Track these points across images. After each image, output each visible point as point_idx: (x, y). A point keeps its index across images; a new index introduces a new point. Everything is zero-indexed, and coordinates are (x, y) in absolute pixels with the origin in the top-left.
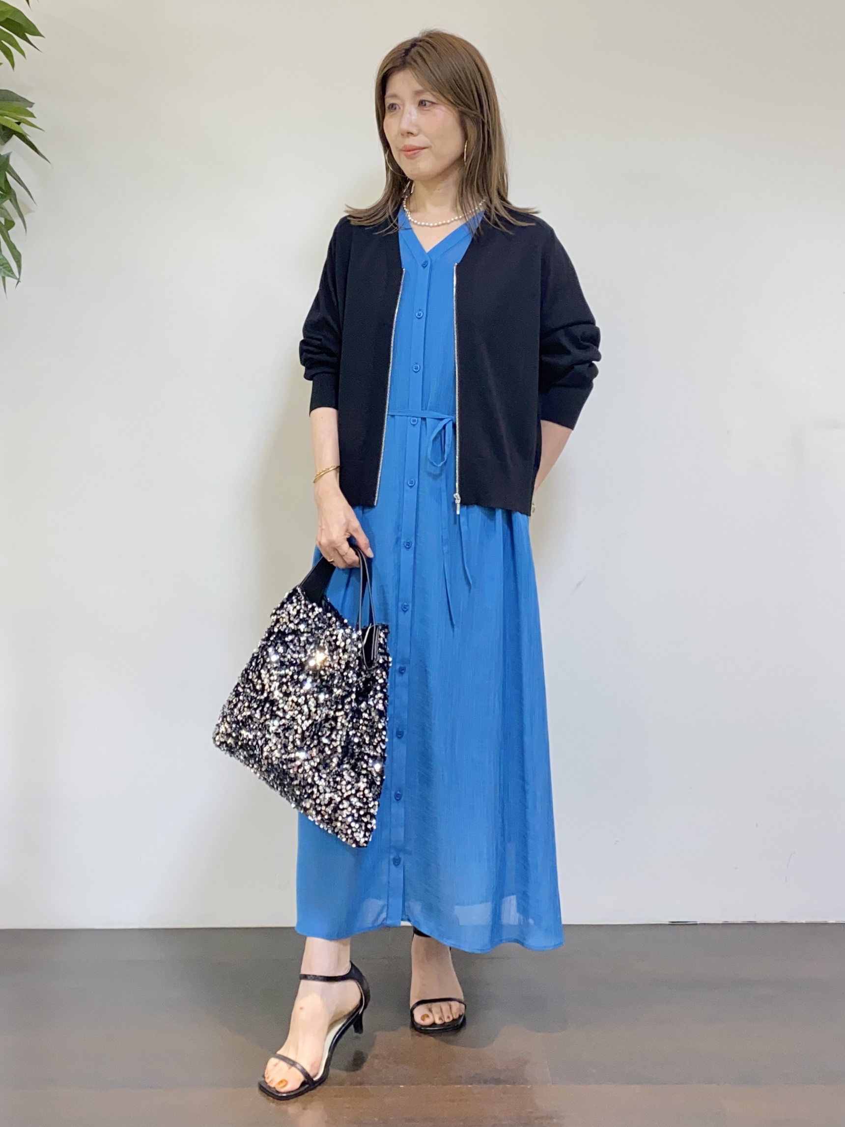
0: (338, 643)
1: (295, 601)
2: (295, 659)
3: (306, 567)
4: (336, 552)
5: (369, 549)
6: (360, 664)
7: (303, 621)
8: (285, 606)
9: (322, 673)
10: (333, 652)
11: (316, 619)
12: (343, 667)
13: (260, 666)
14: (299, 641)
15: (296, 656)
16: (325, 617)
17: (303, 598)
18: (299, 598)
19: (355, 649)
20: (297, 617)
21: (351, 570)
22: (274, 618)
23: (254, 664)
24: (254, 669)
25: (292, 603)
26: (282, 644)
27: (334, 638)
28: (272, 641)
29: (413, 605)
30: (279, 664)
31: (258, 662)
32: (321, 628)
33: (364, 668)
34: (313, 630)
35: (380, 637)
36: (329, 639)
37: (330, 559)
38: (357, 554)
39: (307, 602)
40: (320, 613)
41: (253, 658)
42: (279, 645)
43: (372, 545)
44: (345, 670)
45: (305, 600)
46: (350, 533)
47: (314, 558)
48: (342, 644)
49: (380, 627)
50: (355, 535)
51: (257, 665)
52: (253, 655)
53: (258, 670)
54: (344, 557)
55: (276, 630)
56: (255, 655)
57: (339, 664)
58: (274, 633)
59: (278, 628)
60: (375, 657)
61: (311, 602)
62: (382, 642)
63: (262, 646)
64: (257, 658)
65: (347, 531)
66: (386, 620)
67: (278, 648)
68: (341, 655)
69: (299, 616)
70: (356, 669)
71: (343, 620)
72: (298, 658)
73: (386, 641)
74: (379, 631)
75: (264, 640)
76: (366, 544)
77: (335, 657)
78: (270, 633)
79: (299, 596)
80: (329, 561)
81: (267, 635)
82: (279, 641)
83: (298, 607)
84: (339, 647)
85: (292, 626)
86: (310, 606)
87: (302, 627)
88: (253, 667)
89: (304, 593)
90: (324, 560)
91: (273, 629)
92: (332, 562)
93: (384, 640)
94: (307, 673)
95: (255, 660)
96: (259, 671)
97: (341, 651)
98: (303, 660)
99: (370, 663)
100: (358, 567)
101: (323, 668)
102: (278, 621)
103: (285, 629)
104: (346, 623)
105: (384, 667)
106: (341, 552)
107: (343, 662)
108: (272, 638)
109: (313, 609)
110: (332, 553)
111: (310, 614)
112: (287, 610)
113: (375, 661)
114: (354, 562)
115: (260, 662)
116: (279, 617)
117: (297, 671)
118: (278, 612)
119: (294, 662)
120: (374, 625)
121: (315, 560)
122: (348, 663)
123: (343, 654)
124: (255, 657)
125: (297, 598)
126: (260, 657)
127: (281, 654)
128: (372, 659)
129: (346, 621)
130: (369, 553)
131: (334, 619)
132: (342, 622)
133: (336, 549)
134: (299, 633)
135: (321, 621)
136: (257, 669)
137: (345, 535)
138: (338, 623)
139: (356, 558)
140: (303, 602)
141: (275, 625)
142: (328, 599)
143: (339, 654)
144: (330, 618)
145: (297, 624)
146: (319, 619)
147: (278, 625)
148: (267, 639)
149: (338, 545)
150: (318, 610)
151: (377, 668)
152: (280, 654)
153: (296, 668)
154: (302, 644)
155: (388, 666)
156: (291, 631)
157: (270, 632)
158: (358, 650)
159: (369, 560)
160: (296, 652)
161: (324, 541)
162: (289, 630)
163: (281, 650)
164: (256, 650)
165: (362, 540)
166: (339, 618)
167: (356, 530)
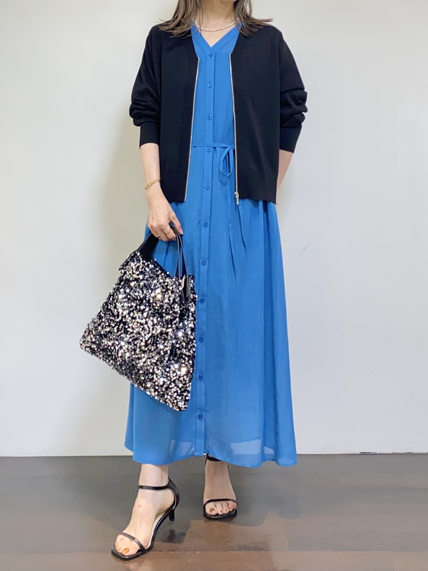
0: (168, 287)
1: (135, 260)
2: (137, 296)
3: (140, 240)
4: (162, 231)
5: (181, 229)
6: (180, 300)
7: (141, 273)
8: (129, 263)
9: (154, 304)
10: (165, 292)
11: (150, 272)
12: (172, 302)
13: (115, 301)
14: (139, 285)
15: (136, 294)
16: (155, 270)
17: (141, 259)
18: (138, 259)
19: (178, 291)
20: (138, 270)
21: (170, 242)
22: (123, 271)
23: (111, 299)
24: (111, 303)
25: (134, 261)
26: (128, 287)
27: (166, 284)
28: (122, 285)
30: (127, 299)
31: (114, 298)
32: (152, 277)
33: (184, 302)
34: (148, 279)
35: (191, 283)
36: (162, 284)
37: (157, 236)
38: (175, 233)
39: (144, 262)
40: (152, 268)
41: (110, 296)
42: (127, 287)
43: (182, 226)
44: (172, 304)
45: (143, 260)
46: (170, 220)
48: (171, 288)
50: (173, 221)
51: (113, 299)
52: (110, 293)
53: (114, 303)
54: (167, 235)
55: (124, 278)
56: (112, 294)
57: (169, 300)
58: (123, 280)
59: (126, 277)
60: (189, 295)
61: (147, 262)
62: (192, 286)
63: (116, 288)
64: (113, 295)
65: (169, 218)
67: (126, 289)
68: (170, 294)
69: (139, 270)
70: (179, 303)
72: (138, 295)
74: (191, 280)
75: (116, 285)
76: (180, 226)
77: (166, 296)
78: (121, 280)
79: (138, 258)
80: (156, 236)
81: (119, 282)
82: (127, 285)
83: (138, 264)
84: (169, 289)
85: (135, 276)
86: (146, 264)
87: (141, 277)
88: (111, 301)
89: (142, 256)
90: (152, 235)
91: (123, 278)
92: (158, 237)
93: (193, 285)
94: (145, 304)
95: (112, 297)
96: (115, 304)
97: (170, 292)
98: (142, 296)
99: (187, 299)
100: (175, 240)
101: (155, 302)
102: (125, 273)
103: (130, 278)
104: (169, 274)
106: (166, 232)
107: (171, 299)
108: (122, 284)
109: (148, 266)
110: (159, 232)
111: (147, 269)
112: (131, 266)
113: (189, 298)
114: (173, 238)
115: (115, 298)
116: (126, 271)
117: (138, 303)
118: (125, 267)
119: (136, 298)
120: (187, 276)
122: (174, 300)
123: (172, 294)
124: (112, 295)
125: (136, 259)
126: (115, 295)
127: (128, 293)
128: (187, 296)
129: (168, 273)
130: (181, 232)
131: (160, 272)
133: (162, 230)
134: (139, 280)
135: (152, 273)
136: (113, 302)
137: (168, 221)
138: (163, 274)
139: (174, 235)
140: (141, 262)
141: (124, 275)
143: (169, 294)
144: (157, 271)
145: (138, 275)
146: (152, 272)
147: (125, 276)
148: (119, 284)
149: (164, 228)
150: (151, 266)
151: (191, 302)
152: (127, 293)
153: (137, 302)
154: (141, 287)
155: (196, 301)
156: (134, 279)
157: (121, 279)
158: (180, 291)
159: (181, 236)
160: (137, 292)
161: (155, 225)
162: (133, 278)
163: (128, 291)
164: (112, 291)
165: (177, 224)
167: (174, 218)
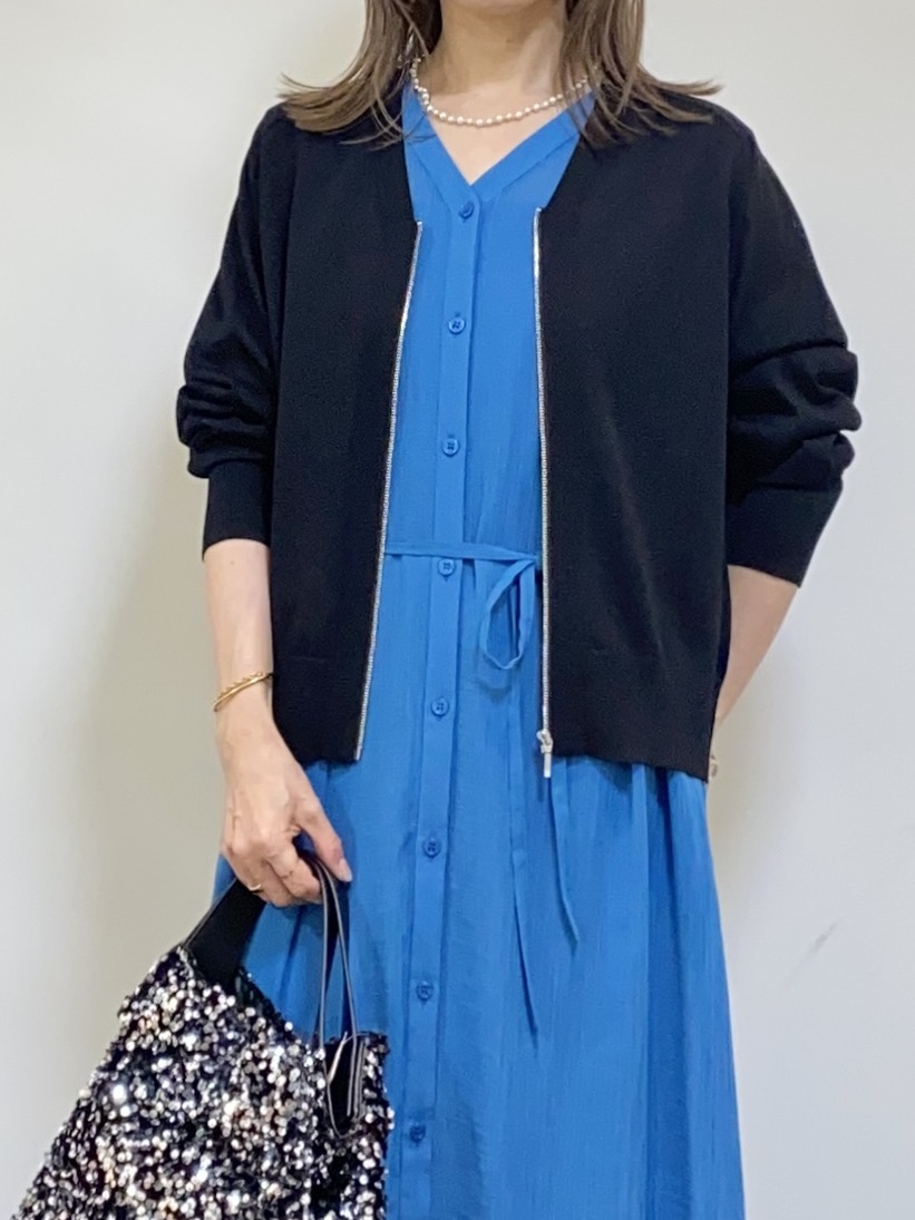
0: (271, 1079)
1: (173, 979)
2: (174, 1113)
3: (199, 902)
4: (268, 867)
5: (343, 862)
6: (320, 1127)
7: (190, 1026)
8: (151, 991)
9: (235, 1144)
10: (259, 1097)
11: (221, 1023)
12: (283, 1132)
13: (94, 1129)
14: (183, 1071)
15: (176, 1105)
16: (241, 1016)
17: (191, 974)
18: (181, 973)
19: (311, 1092)
20: (178, 1016)
21: (301, 910)
22: (127, 1018)
23: (79, 1124)
24: (80, 1136)
25: (166, 984)
26: (143, 1078)
27: (263, 1066)
28: (121, 1072)
29: (442, 987)
30: (138, 1124)
31: (90, 1119)
32: (233, 1042)
33: (331, 1133)
34: (215, 1047)
35: (367, 1063)
36: (251, 1068)
37: (255, 885)
38: (315, 874)
39: (201, 984)
40: (229, 1009)
41: (78, 1110)
42: (137, 1080)
43: (349, 852)
44: (286, 1139)
45: (197, 978)
46: (298, 826)
47: (217, 884)
48: (282, 1081)
49: (367, 1041)
50: (310, 829)
51: (87, 1125)
52: (79, 1103)
53: (89, 1139)
54: (285, 882)
55: (130, 1046)
56: (84, 1104)
57: (274, 1126)
58: (125, 1052)
59: (136, 1041)
60: (356, 1110)
61: (211, 985)
62: (371, 1074)
63: (100, 1082)
64: (87, 1110)
65: (293, 820)
66: (383, 1022)
67: (136, 1087)
68: (278, 1105)
69: (183, 1014)
70: (313, 1137)
71: (284, 1023)
72: (181, 1110)
73: (381, 1072)
74: (366, 1051)
75: (102, 1069)
76: (335, 851)
77: (264, 1110)
78: (118, 1053)
79: (183, 969)
80: (251, 889)
81: (110, 1058)
82: (137, 1073)
83: (181, 995)
84: (273, 1087)
85: (165, 1036)
86: (207, 993)
87: (190, 1040)
88: (79, 1131)
89: (195, 962)
90: (239, 886)
91: (124, 1044)
92: (257, 891)
93: (376, 1070)
94: (201, 1143)
95: (83, 1115)
96: (92, 1141)
97: (277, 1095)
98: (193, 1114)
99: (344, 1123)
100: (317, 902)
101: (238, 1133)
102: (134, 1025)
103: (151, 1045)
104: (290, 1032)
105: (377, 1131)
106: (281, 870)
107: (282, 1122)
108: (120, 1066)
109: (213, 1000)
110: (259, 873)
111: (208, 1011)
112: (156, 1000)
113: (354, 1120)
114: (308, 892)
115: (94, 1119)
116: (136, 1017)
117: (178, 1140)
118: (135, 1006)
119: (172, 1120)
120: (354, 1036)
121: (218, 888)
122: (293, 1124)
123: (283, 1104)
124: (83, 1108)
125: (177, 974)
126: (93, 1108)
127: (143, 1101)
128: (349, 1113)
129: (289, 1026)
130: (343, 872)
131: (262, 1021)
132: (280, 1028)
133: (266, 863)
134: (182, 1054)
135: (232, 1027)
136: (86, 1135)
137: (288, 830)
138: (271, 1031)
139: (313, 883)
140: (192, 983)
141: (129, 1035)
142: (249, 975)
143: (272, 1103)
144: (253, 1020)
145: (179, 1034)
146: (228, 1023)
147: (135, 1036)
148: (111, 1067)
149: (273, 853)
150: (227, 1002)
151: (360, 1134)
152: (139, 1102)
153: (175, 1133)
154: (190, 1079)
155: (386, 1131)
156: (163, 1049)
157: (117, 1050)
158: (318, 1093)
159: (344, 887)
160: (177, 1098)
161: (240, 844)
162: (159, 1046)
163: (141, 1092)
164: (85, 1093)
165: (327, 841)
166: (275, 1020)
167: (312, 819)
